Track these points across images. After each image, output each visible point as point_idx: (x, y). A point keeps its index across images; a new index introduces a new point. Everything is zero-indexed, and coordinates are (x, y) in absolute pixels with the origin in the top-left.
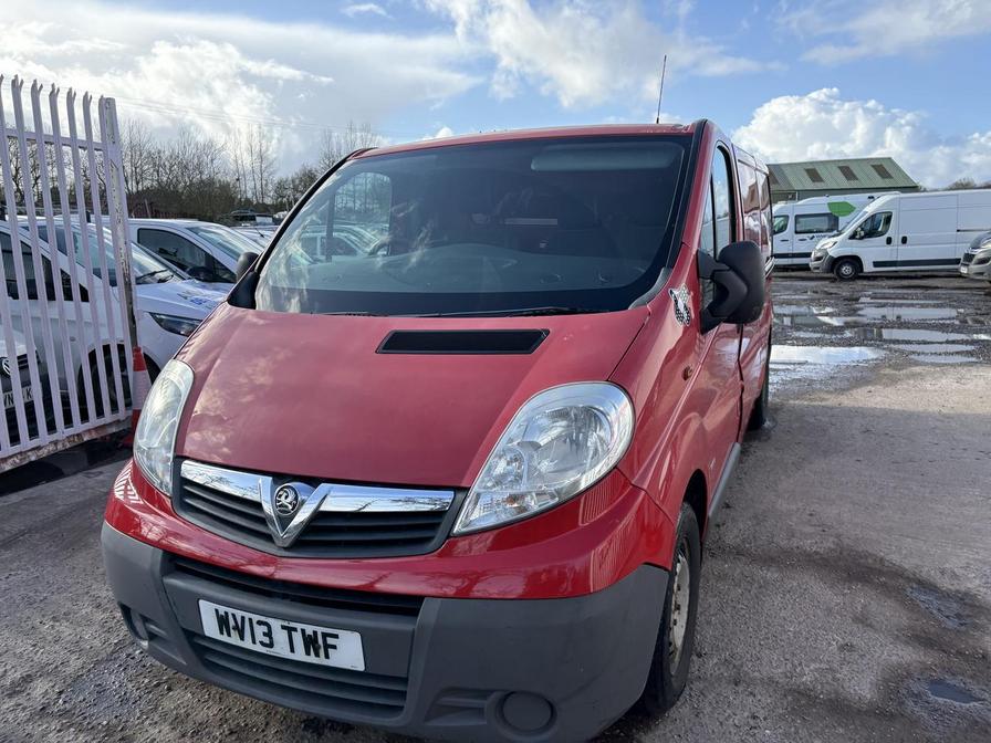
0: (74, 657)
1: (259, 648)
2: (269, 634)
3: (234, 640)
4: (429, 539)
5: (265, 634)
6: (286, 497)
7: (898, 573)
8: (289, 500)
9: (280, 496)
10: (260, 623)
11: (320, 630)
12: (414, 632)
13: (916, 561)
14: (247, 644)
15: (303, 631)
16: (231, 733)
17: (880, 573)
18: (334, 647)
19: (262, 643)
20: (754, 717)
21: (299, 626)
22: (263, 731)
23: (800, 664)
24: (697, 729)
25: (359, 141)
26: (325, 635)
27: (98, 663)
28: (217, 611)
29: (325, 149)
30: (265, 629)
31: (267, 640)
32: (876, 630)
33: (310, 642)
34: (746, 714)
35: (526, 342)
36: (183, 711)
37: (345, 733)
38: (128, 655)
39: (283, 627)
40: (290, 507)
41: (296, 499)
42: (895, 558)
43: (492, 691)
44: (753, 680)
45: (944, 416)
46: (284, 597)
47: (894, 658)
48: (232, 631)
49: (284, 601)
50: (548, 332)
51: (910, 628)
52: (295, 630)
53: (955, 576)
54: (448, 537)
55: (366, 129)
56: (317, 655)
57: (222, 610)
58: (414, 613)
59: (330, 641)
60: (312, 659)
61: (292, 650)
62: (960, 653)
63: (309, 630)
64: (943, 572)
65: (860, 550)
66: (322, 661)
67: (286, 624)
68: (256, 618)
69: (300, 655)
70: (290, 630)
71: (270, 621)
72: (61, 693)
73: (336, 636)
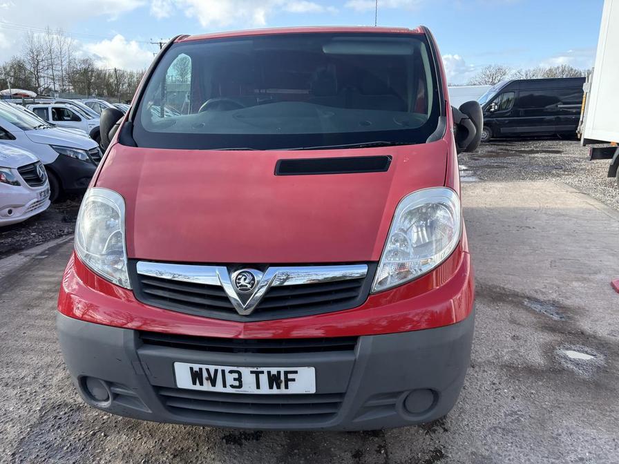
0: (9, 426)
1: (229, 390)
2: (239, 379)
3: (207, 386)
4: (354, 297)
5: (235, 379)
6: (245, 279)
7: (516, 295)
8: (247, 281)
9: (239, 279)
10: (231, 372)
11: (282, 370)
12: (355, 360)
13: (521, 287)
14: (219, 388)
15: (269, 373)
16: (175, 456)
17: (508, 296)
18: (294, 380)
19: (232, 386)
20: (494, 384)
21: (265, 370)
22: (197, 450)
23: (498, 350)
24: (468, 396)
25: (55, 41)
26: (286, 373)
27: (32, 427)
28: (191, 369)
29: (29, 46)
30: (236, 376)
31: (237, 383)
32: (524, 327)
33: (274, 380)
34: (489, 383)
35: (381, 164)
36: (126, 448)
37: (257, 440)
38: (56, 417)
39: (252, 372)
40: (249, 286)
41: (254, 279)
42: (508, 286)
43: (403, 392)
44: (480, 363)
45: (489, 209)
46: (246, 351)
47: (541, 340)
48: (205, 381)
49: (247, 354)
50: (391, 157)
51: (538, 322)
52: (262, 372)
53: (543, 293)
54: (369, 294)
55: (60, 33)
56: (279, 387)
57: (196, 367)
58: (351, 348)
59: (290, 376)
60: (275, 391)
61: (258, 387)
62: (570, 333)
63: (274, 371)
64: (536, 291)
65: (490, 284)
66: (283, 391)
67: (255, 369)
68: (227, 369)
69: (265, 389)
70: (257, 374)
71: (240, 369)
72: (13, 455)
73: (296, 372)
